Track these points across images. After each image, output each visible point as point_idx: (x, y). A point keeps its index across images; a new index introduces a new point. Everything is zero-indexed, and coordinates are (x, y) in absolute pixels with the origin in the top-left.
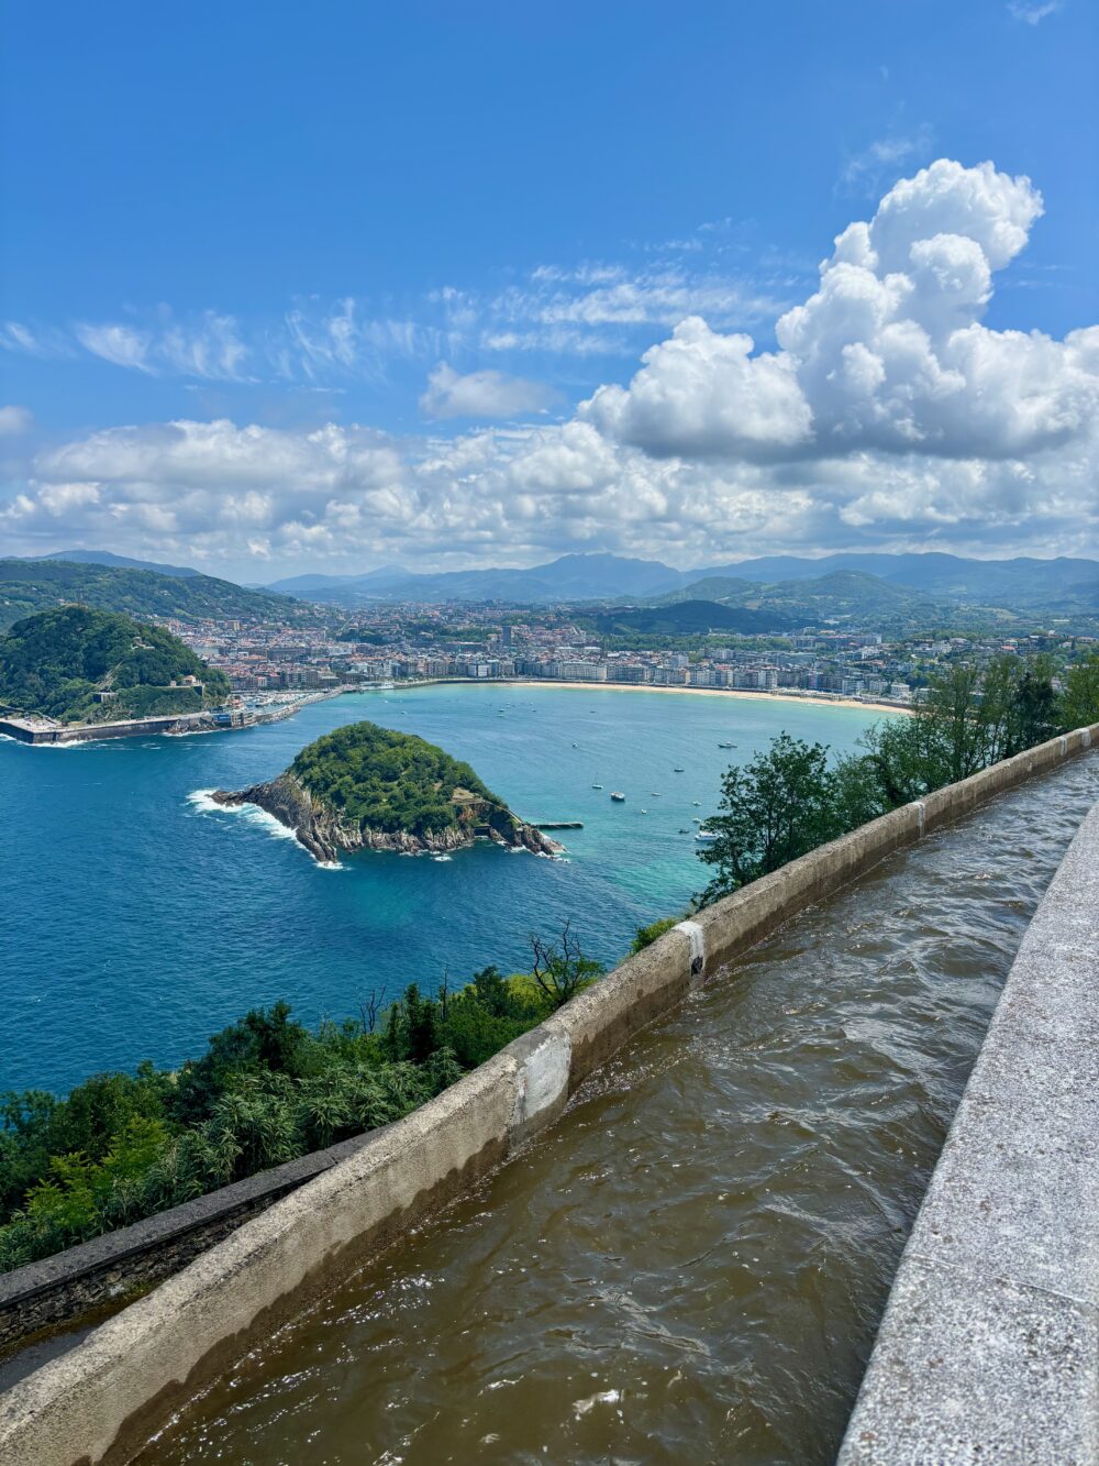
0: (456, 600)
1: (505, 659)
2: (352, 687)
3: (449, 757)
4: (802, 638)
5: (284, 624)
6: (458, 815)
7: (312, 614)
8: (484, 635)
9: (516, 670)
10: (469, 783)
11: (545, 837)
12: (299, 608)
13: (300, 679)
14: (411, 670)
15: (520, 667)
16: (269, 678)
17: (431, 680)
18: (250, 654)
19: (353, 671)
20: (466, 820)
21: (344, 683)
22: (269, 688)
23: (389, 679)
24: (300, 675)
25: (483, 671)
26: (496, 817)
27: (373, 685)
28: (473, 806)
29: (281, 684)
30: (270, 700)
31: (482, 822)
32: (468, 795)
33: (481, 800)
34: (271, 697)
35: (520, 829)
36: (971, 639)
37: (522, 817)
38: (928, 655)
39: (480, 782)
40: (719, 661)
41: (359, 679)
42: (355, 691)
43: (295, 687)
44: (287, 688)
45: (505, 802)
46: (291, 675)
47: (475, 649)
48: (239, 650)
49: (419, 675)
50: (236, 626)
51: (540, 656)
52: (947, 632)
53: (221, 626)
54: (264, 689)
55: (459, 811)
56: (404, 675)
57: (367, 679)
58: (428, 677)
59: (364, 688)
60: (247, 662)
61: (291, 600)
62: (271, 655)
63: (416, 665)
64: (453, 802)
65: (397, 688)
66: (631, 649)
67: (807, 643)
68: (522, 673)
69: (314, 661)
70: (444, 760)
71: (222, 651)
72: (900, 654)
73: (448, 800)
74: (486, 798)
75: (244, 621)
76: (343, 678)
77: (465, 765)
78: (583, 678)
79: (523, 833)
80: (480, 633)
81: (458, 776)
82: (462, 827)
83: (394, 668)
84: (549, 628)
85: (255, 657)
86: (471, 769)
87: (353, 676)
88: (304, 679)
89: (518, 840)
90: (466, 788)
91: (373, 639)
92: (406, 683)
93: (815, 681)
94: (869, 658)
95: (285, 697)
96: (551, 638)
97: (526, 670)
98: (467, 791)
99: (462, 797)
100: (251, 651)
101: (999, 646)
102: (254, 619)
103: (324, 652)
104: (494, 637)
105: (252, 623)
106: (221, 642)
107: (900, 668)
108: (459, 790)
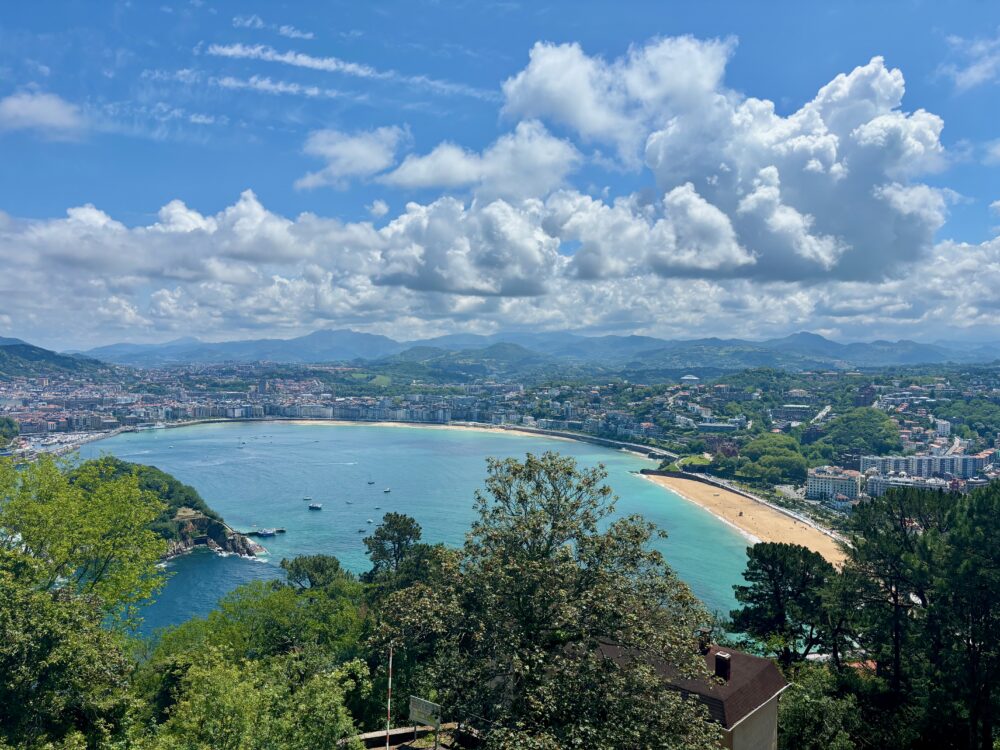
0: (231, 361)
1: (257, 403)
2: (131, 428)
3: (178, 484)
4: (473, 386)
5: (88, 380)
6: (180, 530)
7: (113, 372)
8: (245, 387)
9: (265, 412)
10: (192, 502)
11: (251, 542)
12: (102, 369)
13: (85, 423)
14: (181, 413)
15: (268, 409)
16: (58, 423)
17: (196, 421)
18: (49, 404)
19: (132, 416)
20: (187, 533)
21: (124, 425)
22: (58, 430)
23: (162, 421)
24: (85, 420)
25: (238, 413)
26: (212, 529)
27: (147, 426)
28: (193, 521)
29: (69, 427)
30: (55, 440)
31: (201, 533)
32: (190, 512)
33: (201, 516)
34: (58, 437)
35: (232, 538)
36: (573, 387)
37: (232, 528)
38: (546, 397)
39: (202, 501)
40: (414, 403)
41: (135, 422)
42: (131, 431)
43: (80, 430)
44: (74, 430)
45: (221, 516)
46: (77, 420)
47: (235, 397)
48: (41, 401)
49: (187, 417)
50: (46, 383)
51: (283, 401)
52: (559, 382)
53: (32, 383)
54: (53, 431)
55: (182, 525)
56: (175, 417)
57: (143, 421)
58: (194, 418)
59: (140, 428)
60: (44, 410)
61: (97, 362)
62: (69, 405)
63: (185, 409)
64: (177, 518)
65: (168, 427)
66: (356, 395)
67: (476, 390)
68: (270, 414)
69: (102, 409)
70: (174, 485)
71: (26, 403)
72: (529, 396)
73: (173, 517)
74: (205, 514)
75: (54, 378)
76: (122, 421)
77: (190, 489)
78: (315, 416)
79: (233, 540)
80: (243, 385)
81: (182, 498)
82: (184, 538)
83: (167, 413)
84: (296, 381)
85: (52, 406)
86: (195, 492)
87: (132, 419)
88: (88, 422)
89: (229, 546)
90: (190, 507)
91: (156, 390)
92: (175, 424)
93: (475, 415)
94: (510, 400)
95: (70, 437)
96: (298, 388)
97: (273, 412)
98: (190, 510)
99: (186, 514)
100: (49, 402)
101: (588, 391)
102: (62, 377)
103: (113, 401)
104: (253, 388)
105: (60, 380)
106: (27, 395)
107: (528, 406)
108: (184, 508)
